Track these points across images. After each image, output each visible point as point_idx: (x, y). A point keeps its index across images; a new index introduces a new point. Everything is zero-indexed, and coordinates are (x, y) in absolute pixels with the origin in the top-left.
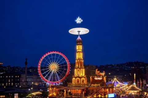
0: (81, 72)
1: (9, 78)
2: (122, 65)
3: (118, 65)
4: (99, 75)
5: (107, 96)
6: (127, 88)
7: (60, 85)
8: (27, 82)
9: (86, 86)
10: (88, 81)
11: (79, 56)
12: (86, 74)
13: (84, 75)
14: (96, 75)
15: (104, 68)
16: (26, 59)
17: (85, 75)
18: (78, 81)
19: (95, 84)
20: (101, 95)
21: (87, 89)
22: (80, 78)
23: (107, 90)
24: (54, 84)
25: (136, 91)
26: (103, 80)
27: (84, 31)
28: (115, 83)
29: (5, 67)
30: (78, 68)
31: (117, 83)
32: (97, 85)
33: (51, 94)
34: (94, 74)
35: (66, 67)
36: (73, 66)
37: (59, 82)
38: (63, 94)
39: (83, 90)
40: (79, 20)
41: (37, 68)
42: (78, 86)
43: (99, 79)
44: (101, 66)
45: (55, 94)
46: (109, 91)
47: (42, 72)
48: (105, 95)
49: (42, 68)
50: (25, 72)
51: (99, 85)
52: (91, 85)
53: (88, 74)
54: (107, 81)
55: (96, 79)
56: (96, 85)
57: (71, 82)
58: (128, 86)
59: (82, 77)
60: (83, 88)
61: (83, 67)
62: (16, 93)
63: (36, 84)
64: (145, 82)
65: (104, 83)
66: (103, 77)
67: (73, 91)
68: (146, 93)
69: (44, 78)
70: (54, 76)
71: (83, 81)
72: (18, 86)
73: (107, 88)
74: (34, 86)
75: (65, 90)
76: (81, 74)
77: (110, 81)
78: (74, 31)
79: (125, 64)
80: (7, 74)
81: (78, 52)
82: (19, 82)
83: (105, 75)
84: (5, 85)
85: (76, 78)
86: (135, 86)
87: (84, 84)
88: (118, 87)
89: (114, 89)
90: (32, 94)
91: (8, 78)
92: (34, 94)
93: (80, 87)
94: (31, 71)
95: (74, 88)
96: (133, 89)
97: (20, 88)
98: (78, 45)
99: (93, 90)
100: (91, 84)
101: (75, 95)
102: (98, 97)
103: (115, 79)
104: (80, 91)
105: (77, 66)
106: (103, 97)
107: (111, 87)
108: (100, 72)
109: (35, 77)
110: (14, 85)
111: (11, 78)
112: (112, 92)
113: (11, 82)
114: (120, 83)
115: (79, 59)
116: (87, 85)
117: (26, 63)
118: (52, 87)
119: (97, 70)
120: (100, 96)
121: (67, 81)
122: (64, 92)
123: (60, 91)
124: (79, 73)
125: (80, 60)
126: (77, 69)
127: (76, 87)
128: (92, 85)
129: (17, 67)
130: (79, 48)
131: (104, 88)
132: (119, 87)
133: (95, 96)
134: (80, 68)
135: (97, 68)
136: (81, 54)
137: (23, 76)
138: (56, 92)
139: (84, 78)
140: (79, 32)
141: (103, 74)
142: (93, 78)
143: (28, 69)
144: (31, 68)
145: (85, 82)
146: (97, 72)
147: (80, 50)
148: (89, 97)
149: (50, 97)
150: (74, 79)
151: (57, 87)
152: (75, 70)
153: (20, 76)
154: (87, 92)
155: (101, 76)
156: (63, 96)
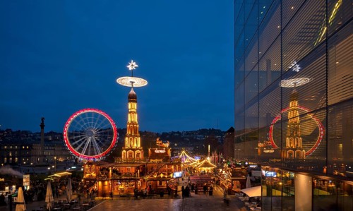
0: (135, 142)
1: (11, 150)
2: (192, 133)
3: (188, 133)
4: (161, 147)
5: (171, 175)
6: (199, 163)
7: (102, 160)
8: (45, 156)
9: (143, 162)
10: (146, 154)
11: (133, 118)
13: (139, 146)
14: (157, 147)
15: (168, 136)
16: (43, 119)
17: (141, 145)
18: (130, 155)
20: (164, 174)
21: (144, 166)
22: (134, 150)
23: (173, 167)
24: (92, 160)
25: (209, 169)
26: (166, 153)
27: (139, 82)
28: (182, 157)
30: (131, 135)
31: (186, 157)
32: (159, 160)
33: (87, 175)
34: (155, 146)
35: (111, 133)
36: (122, 133)
37: (99, 156)
38: (107, 175)
39: (138, 168)
40: (132, 66)
41: (62, 135)
42: (130, 162)
43: (161, 151)
44: (163, 133)
45: (94, 174)
46: (175, 168)
47: (72, 141)
48: (169, 174)
49: (70, 135)
50: (40, 140)
51: (161, 160)
52: (149, 161)
53: (145, 145)
54: (172, 155)
55: (157, 151)
56: (156, 160)
57: (121, 156)
58: (200, 161)
59: (137, 149)
60: (139, 165)
61: (138, 134)
62: (26, 173)
63: (61, 160)
64: (221, 156)
65: (168, 157)
66: (166, 150)
67: (123, 170)
68: (221, 170)
69: (76, 150)
70: (92, 147)
71: (138, 155)
72: (28, 163)
73: (172, 164)
74: (58, 162)
75: (110, 168)
76: (135, 145)
77: (177, 154)
78: (125, 81)
79: (197, 132)
80: (6, 142)
81: (131, 112)
82: (29, 156)
83: (169, 147)
84: (2, 161)
85: (127, 150)
86: (209, 162)
87: (140, 160)
88: (187, 163)
89: (182, 166)
90: (55, 175)
91: (8, 150)
92: (58, 175)
93: (134, 163)
94: (50, 138)
95: (124, 165)
96: (206, 165)
97: (31, 166)
98: (131, 102)
99: (152, 168)
101: (125, 175)
102: (160, 177)
103: (183, 152)
104: (133, 170)
105: (129, 132)
106: (166, 176)
107: (177, 164)
108: (163, 142)
109: (57, 148)
110: (20, 161)
111: (13, 150)
112: (179, 170)
113: (13, 157)
114: (190, 158)
115: (132, 123)
116: (145, 160)
117: (42, 126)
118: (90, 164)
119: (158, 139)
120: (162, 175)
121: (114, 156)
122: (109, 171)
123: (103, 169)
124: (132, 143)
125: (134, 124)
126: (128, 137)
127: (127, 163)
128: (151, 160)
129: (26, 132)
130: (133, 106)
131: (168, 165)
132: (189, 163)
133: (155, 176)
134: (134, 136)
135: (158, 137)
136: (136, 116)
137: (38, 149)
138: (96, 172)
139: (140, 150)
140: (132, 82)
141: (167, 145)
142: (153, 151)
143: (46, 135)
144: (51, 133)
145: (141, 156)
146: (158, 142)
147: (134, 110)
148: (147, 178)
149: (86, 179)
150: (125, 151)
151: (98, 164)
152: (127, 139)
153: (31, 146)
154: (144, 171)
155: (163, 147)
156: (108, 177)
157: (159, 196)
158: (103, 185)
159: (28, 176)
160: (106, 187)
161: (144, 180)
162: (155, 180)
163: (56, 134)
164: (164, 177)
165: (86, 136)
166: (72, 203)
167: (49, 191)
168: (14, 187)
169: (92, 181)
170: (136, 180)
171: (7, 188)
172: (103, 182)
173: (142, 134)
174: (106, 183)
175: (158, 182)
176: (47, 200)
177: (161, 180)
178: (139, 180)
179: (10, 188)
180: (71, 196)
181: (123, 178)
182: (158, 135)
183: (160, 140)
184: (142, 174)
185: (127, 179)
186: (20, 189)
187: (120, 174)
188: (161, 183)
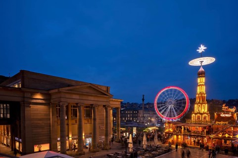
0: (203, 108)
4: (227, 112)
5: (237, 136)
7: (178, 121)
8: (144, 117)
9: (209, 124)
10: (212, 117)
11: (201, 90)
12: (209, 110)
13: (206, 110)
14: (223, 111)
15: (234, 103)
16: (143, 96)
18: (199, 118)
19: (220, 122)
20: (229, 134)
21: (210, 126)
22: (202, 114)
24: (171, 120)
26: (232, 117)
27: (208, 61)
29: (125, 104)
30: (199, 103)
32: (224, 123)
33: (167, 130)
34: (220, 110)
35: (185, 103)
36: (193, 101)
37: (176, 119)
38: (180, 131)
39: (205, 128)
40: (202, 49)
41: (153, 104)
42: (199, 123)
43: (227, 115)
44: (230, 100)
45: (171, 130)
47: (159, 107)
48: (234, 135)
49: (158, 103)
50: (142, 108)
51: (227, 123)
52: (215, 123)
53: (211, 110)
55: (223, 115)
56: (222, 123)
57: (190, 118)
59: (204, 113)
60: (205, 126)
61: (206, 102)
62: (135, 127)
63: (153, 120)
65: (234, 121)
66: (233, 114)
67: (192, 129)
69: (160, 113)
70: (171, 112)
71: (205, 118)
72: (136, 121)
74: (151, 121)
75: (183, 127)
76: (203, 110)
78: (195, 62)
80: (127, 109)
81: (200, 85)
82: (137, 117)
83: (235, 112)
84: (125, 119)
85: (196, 114)
87: (207, 121)
91: (128, 113)
92: (150, 129)
93: (201, 124)
94: (147, 106)
95: (193, 125)
97: (138, 123)
98: (200, 77)
99: (218, 129)
100: (216, 121)
101: (194, 133)
102: (225, 137)
104: (200, 129)
105: (198, 101)
106: (231, 137)
108: (229, 108)
109: (151, 113)
110: (133, 119)
111: (130, 114)
113: (130, 117)
115: (201, 93)
116: (211, 122)
117: (143, 100)
118: (169, 123)
119: (224, 105)
120: (227, 135)
121: (186, 117)
122: (182, 128)
123: (177, 127)
124: (200, 109)
126: (197, 104)
127: (196, 124)
128: (217, 123)
129: (135, 104)
130: (201, 80)
131: (234, 127)
133: (220, 136)
134: (202, 103)
135: (224, 103)
136: (204, 87)
137: (141, 112)
138: (173, 129)
139: (207, 114)
140: (202, 62)
141: (233, 110)
142: (219, 115)
143: (145, 105)
144: (148, 104)
145: (208, 119)
146: (224, 107)
147: (202, 83)
148: (212, 136)
149: (166, 133)
150: (194, 115)
151: (174, 123)
152: (196, 106)
153: (138, 112)
154: (210, 130)
155: (229, 112)
156: (181, 133)
157: (224, 152)
158: (178, 138)
159: (135, 128)
160: (180, 140)
161: (210, 138)
162: (220, 139)
163: (150, 104)
164: (228, 137)
165: (167, 104)
166: (157, 147)
167: (145, 138)
168: (128, 134)
169: (170, 135)
170: (203, 137)
171: (124, 134)
172: (177, 136)
173: (208, 101)
174: (180, 137)
175: (223, 141)
176: (143, 143)
177: (226, 140)
178: (205, 137)
179: (126, 134)
180: (157, 142)
181: (192, 134)
182: (224, 102)
183: (226, 106)
184: (208, 133)
185: (195, 136)
186: (131, 135)
187: (190, 131)
188: (225, 142)
